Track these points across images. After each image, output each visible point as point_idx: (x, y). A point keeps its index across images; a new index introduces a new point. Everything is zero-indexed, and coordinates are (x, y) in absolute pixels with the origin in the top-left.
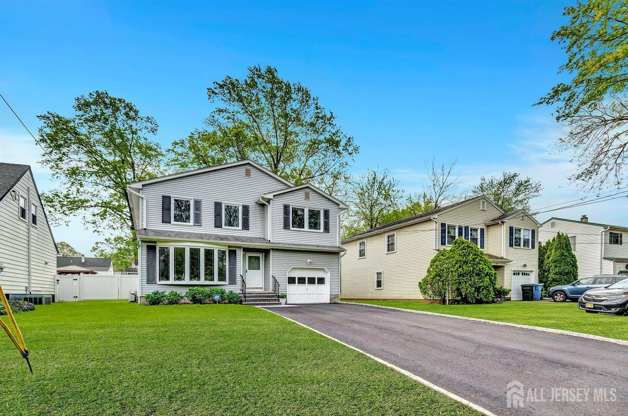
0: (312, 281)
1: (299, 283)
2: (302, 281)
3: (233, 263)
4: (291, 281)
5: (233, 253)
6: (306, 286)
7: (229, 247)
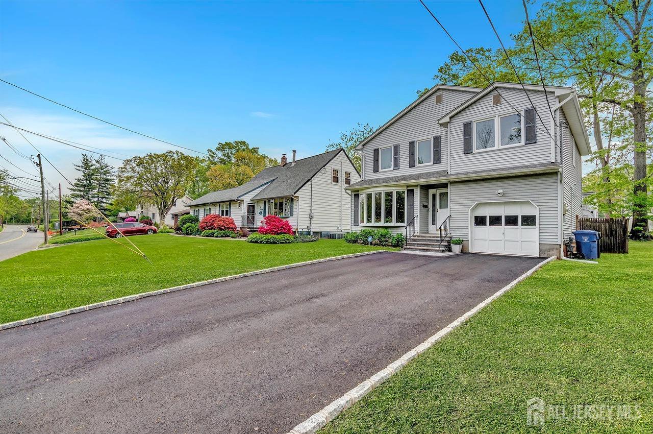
0: (512, 221)
1: (491, 224)
2: (496, 220)
3: (411, 203)
4: (480, 221)
5: (411, 192)
6: (503, 228)
7: (407, 186)
